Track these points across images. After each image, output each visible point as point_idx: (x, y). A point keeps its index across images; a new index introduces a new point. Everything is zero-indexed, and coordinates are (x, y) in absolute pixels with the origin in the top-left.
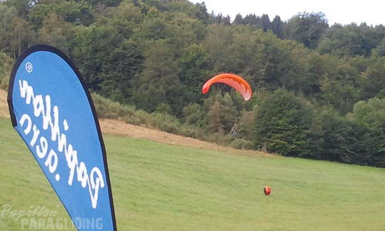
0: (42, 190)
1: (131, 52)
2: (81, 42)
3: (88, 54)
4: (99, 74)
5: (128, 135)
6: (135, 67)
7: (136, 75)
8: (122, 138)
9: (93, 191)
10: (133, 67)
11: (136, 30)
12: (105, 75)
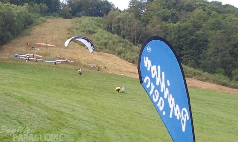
0: (148, 118)
1: (200, 38)
2: (171, 33)
3: (175, 40)
4: (181, 51)
5: (198, 87)
6: (203, 47)
7: (203, 52)
8: (195, 89)
9: (183, 122)
10: (202, 47)
11: (204, 25)
12: (185, 52)
